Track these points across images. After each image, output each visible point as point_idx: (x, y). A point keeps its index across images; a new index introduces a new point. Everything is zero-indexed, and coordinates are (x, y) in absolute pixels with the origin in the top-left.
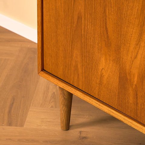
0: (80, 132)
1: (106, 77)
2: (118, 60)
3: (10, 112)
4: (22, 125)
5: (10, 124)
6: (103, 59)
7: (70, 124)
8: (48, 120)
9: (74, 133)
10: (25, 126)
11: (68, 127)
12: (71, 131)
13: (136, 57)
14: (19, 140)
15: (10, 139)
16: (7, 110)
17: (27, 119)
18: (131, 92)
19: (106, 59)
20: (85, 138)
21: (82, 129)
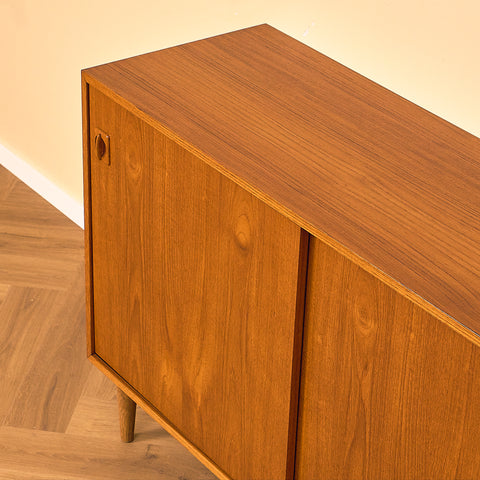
0: (149, 446)
1: (168, 387)
2: (180, 371)
3: (47, 404)
4: (62, 431)
5: (45, 428)
6: (164, 364)
7: (135, 432)
8: (105, 422)
9: (140, 447)
10: (66, 432)
11: (131, 436)
12: (134, 444)
13: (198, 374)
14: (55, 456)
15: (41, 454)
16: (44, 400)
17: (73, 419)
18: (195, 414)
19: (168, 365)
20: (154, 456)
21: (153, 442)
